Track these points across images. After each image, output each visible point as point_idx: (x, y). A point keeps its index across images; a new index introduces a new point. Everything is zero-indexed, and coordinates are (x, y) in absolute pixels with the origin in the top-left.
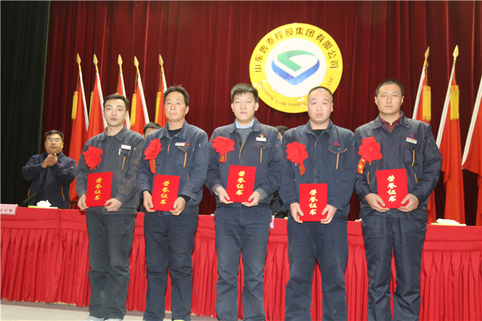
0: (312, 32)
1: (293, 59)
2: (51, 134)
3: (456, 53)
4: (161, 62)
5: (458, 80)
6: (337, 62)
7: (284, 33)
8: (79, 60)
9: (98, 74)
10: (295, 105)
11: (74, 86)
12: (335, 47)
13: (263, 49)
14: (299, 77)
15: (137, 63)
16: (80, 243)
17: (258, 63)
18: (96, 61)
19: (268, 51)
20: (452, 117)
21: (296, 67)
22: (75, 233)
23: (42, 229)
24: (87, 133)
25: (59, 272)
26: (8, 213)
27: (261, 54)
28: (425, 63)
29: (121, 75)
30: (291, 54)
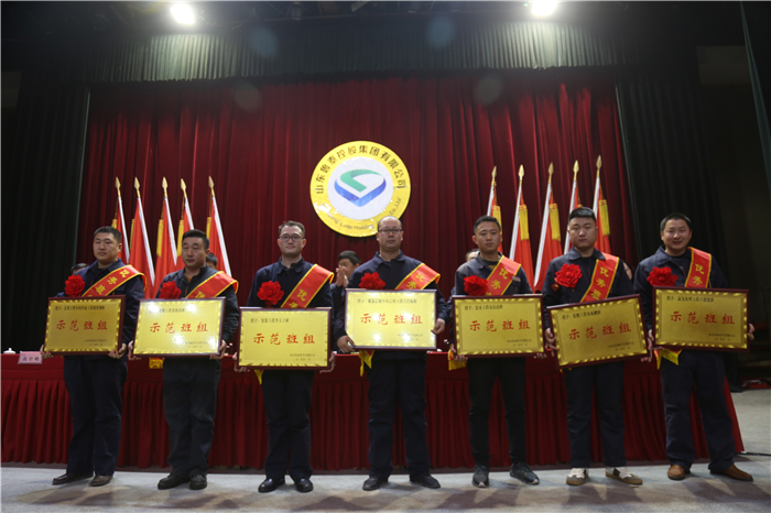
0: (377, 151)
1: (358, 179)
3: (521, 173)
4: (212, 184)
5: (526, 200)
6: (404, 182)
7: (347, 151)
8: (118, 185)
9: (139, 199)
10: (362, 228)
11: (113, 213)
12: (401, 166)
13: (324, 169)
14: (364, 197)
15: (184, 186)
17: (320, 183)
18: (137, 185)
19: (330, 172)
20: (522, 238)
21: (361, 188)
26: (34, 361)
27: (322, 173)
28: (493, 182)
29: (166, 200)
30: (355, 173)
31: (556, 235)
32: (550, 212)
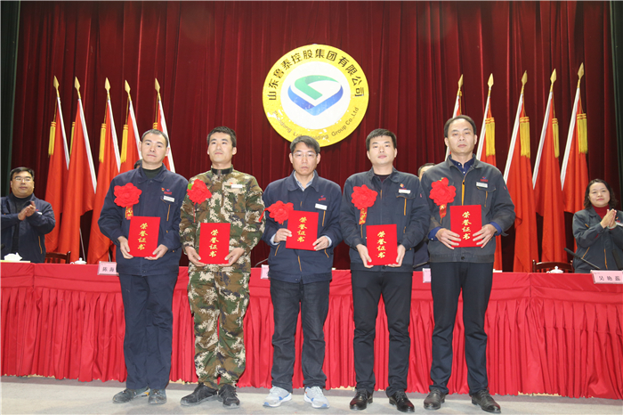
0: (334, 55)
1: (313, 85)
2: (19, 171)
3: (491, 82)
4: (158, 87)
5: (494, 113)
6: (362, 89)
7: (302, 55)
8: (57, 84)
9: (80, 100)
11: (50, 116)
12: (360, 72)
13: (278, 73)
14: (319, 105)
15: (128, 88)
16: (59, 304)
17: (273, 90)
18: (77, 85)
19: (283, 76)
20: (488, 153)
21: (316, 95)
22: (53, 291)
23: (11, 288)
24: (68, 172)
25: (34, 338)
27: (276, 79)
29: (109, 102)
30: (310, 80)
31: (526, 151)
32: (521, 125)
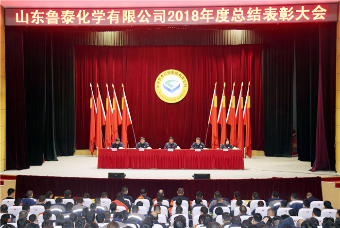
0: (177, 73)
1: (170, 83)
3: (225, 85)
4: (123, 86)
5: (226, 94)
6: (186, 84)
7: (167, 73)
10: (172, 100)
12: (186, 79)
13: (159, 79)
14: (173, 90)
15: (113, 86)
17: (158, 84)
19: (161, 80)
21: (172, 86)
27: (159, 81)
28: (215, 87)
29: (108, 91)
30: (170, 81)
31: (234, 107)
